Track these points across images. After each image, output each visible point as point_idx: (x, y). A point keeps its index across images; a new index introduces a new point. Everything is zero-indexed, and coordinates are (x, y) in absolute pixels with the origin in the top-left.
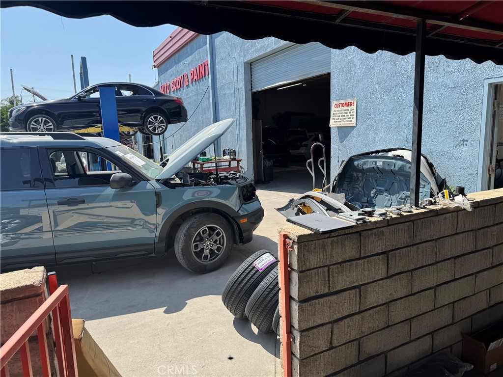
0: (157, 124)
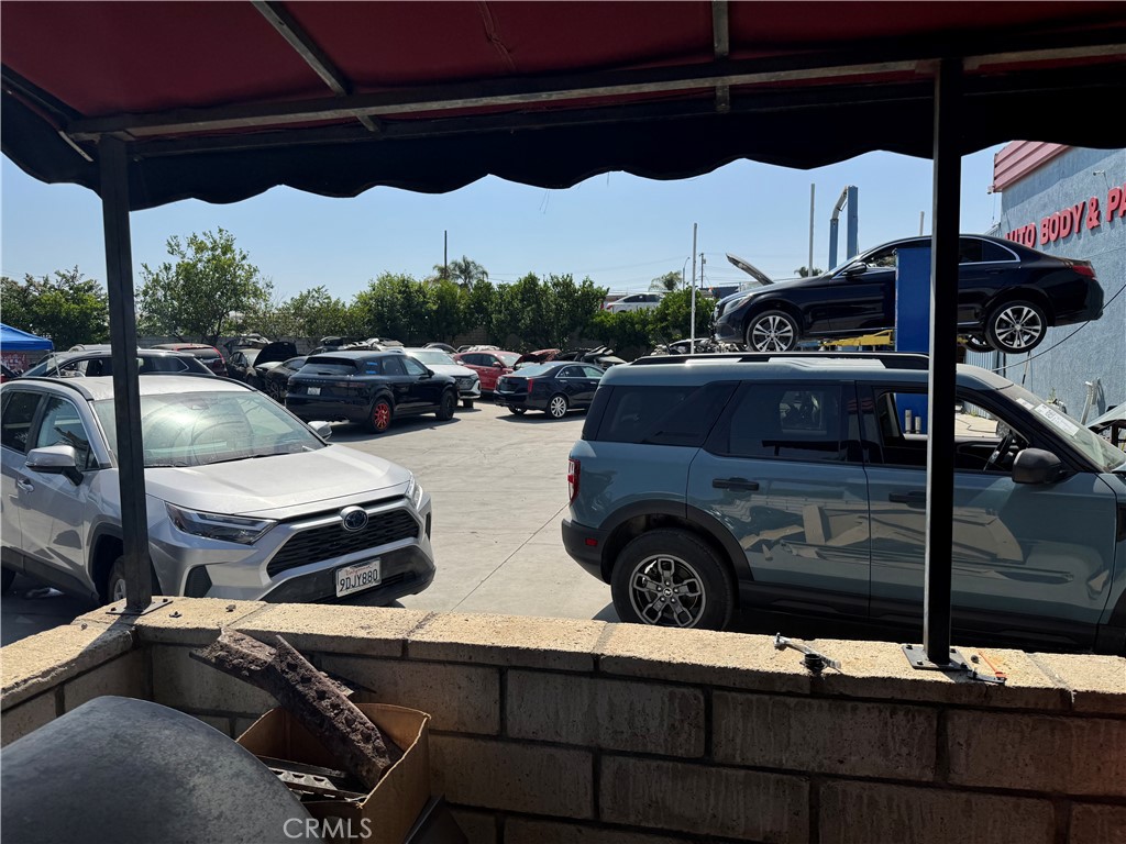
0: (1018, 327)
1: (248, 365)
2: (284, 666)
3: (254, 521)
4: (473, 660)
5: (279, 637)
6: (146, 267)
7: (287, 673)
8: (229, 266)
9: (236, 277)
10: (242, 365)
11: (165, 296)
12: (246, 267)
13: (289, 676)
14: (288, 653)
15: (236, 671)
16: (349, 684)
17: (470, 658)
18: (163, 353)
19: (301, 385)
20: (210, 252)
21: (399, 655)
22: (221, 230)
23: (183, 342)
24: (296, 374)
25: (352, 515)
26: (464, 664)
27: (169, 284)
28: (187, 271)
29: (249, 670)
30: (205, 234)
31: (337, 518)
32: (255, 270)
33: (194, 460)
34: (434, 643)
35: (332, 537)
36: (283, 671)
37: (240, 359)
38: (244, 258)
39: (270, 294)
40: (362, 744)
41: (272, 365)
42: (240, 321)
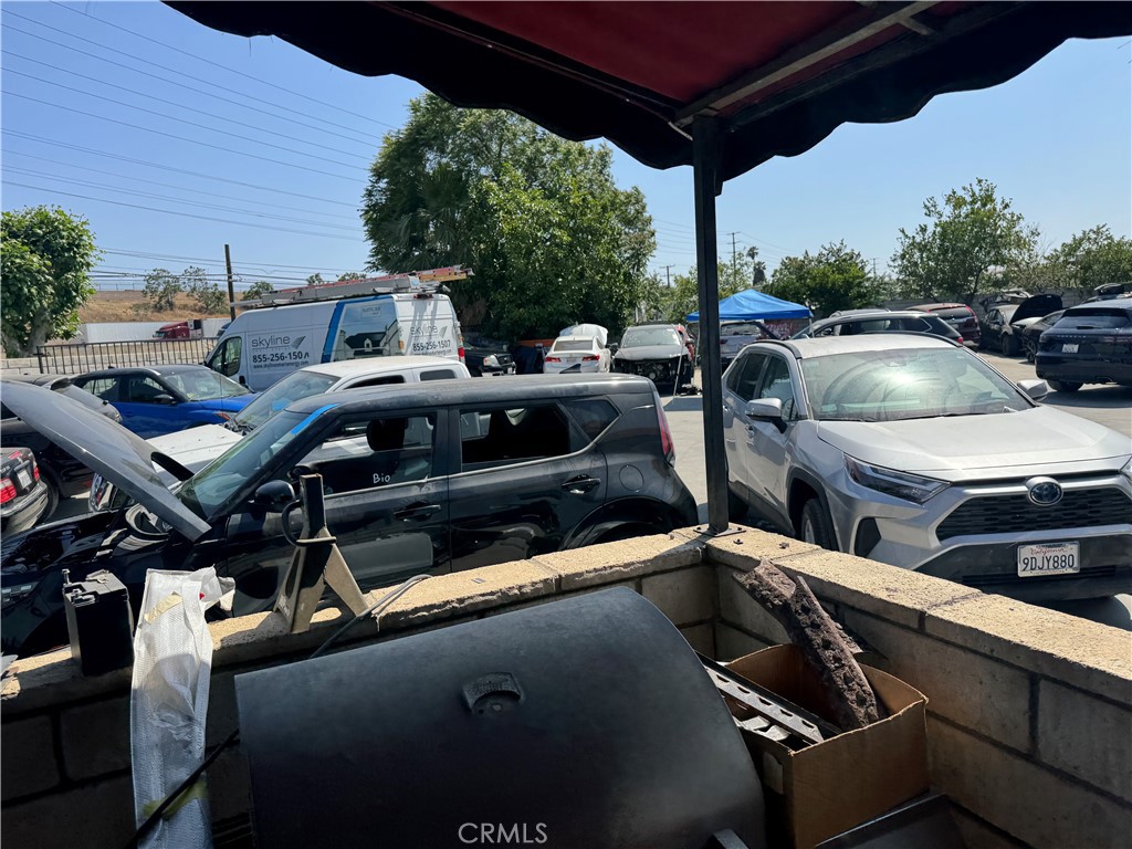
1: (1003, 323)
2: (798, 607)
3: (927, 480)
4: (995, 654)
5: (800, 578)
6: (903, 231)
7: (800, 614)
8: (989, 218)
9: (996, 230)
10: (998, 323)
11: (922, 258)
12: (1009, 216)
13: (801, 618)
14: (805, 596)
15: (763, 600)
16: (860, 642)
17: (992, 651)
18: (916, 315)
19: (1055, 342)
20: (969, 207)
21: (916, 626)
22: (980, 181)
23: (938, 302)
24: (1051, 330)
25: (1040, 486)
26: (984, 655)
27: (925, 246)
28: (946, 231)
29: (772, 603)
30: (964, 189)
31: (1022, 489)
32: (1019, 218)
33: (883, 416)
34: (951, 623)
35: (1014, 508)
36: (797, 611)
37: (995, 317)
38: (1006, 206)
39: (1035, 242)
40: (855, 706)
41: (1031, 322)
42: (1000, 276)
